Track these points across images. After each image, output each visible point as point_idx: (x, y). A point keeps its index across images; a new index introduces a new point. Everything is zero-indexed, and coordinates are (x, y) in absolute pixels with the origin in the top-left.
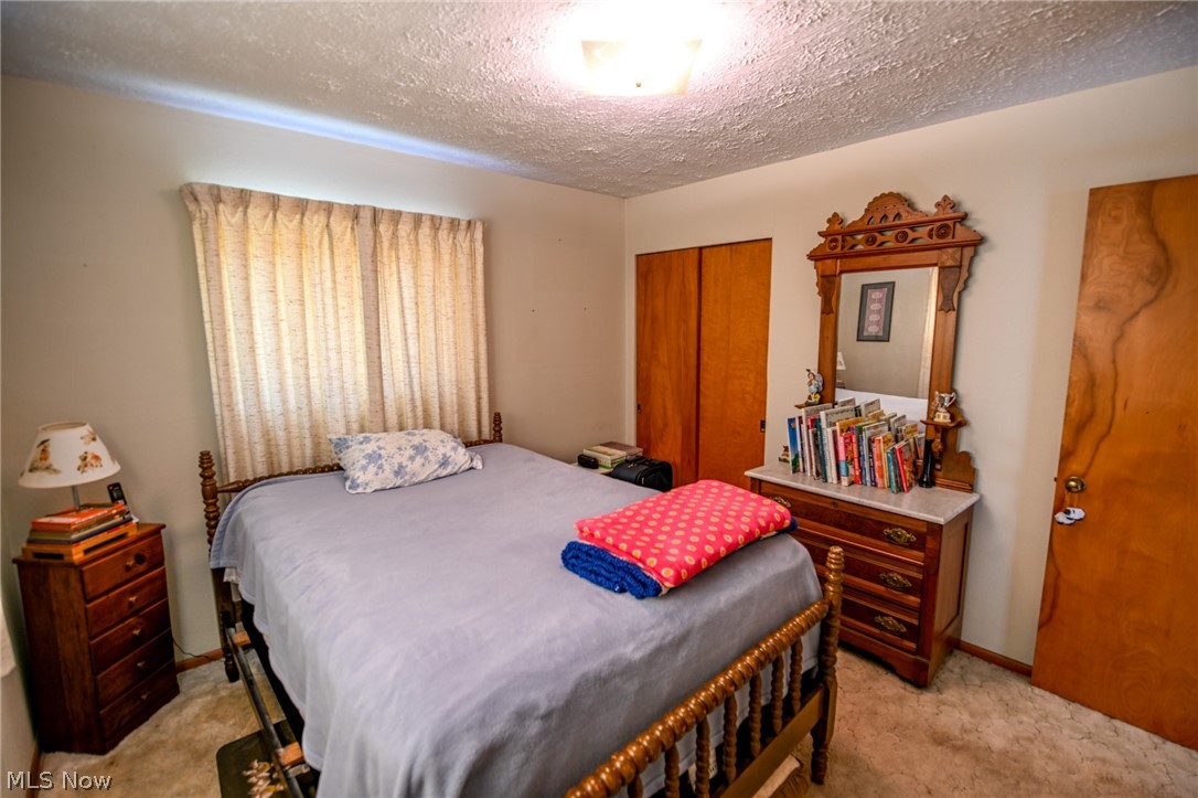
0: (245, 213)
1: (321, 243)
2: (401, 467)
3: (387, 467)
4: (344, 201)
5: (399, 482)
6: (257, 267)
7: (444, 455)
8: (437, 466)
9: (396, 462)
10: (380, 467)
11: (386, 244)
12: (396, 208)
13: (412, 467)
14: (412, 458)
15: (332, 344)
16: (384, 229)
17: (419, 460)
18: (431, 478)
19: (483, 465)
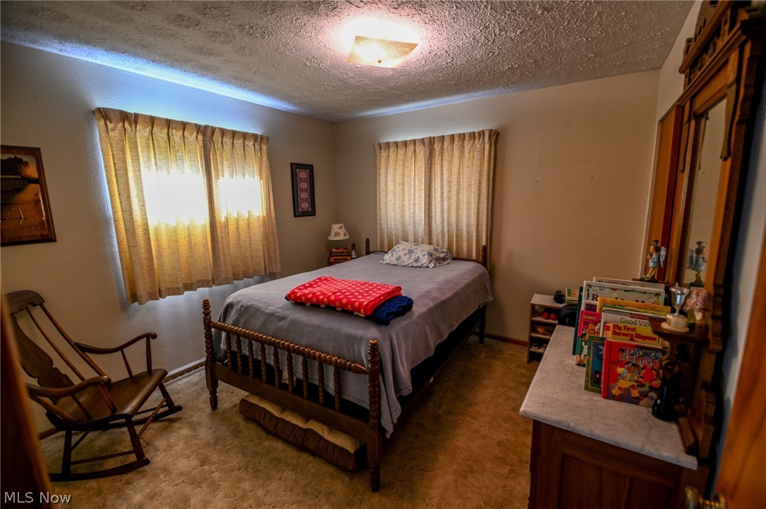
0: (389, 151)
1: (411, 158)
2: (400, 257)
3: (395, 255)
4: (419, 138)
5: (396, 263)
6: (391, 171)
7: (418, 257)
8: (413, 261)
9: (398, 254)
10: (392, 255)
11: (437, 154)
12: (442, 135)
13: (404, 258)
14: (405, 255)
15: (412, 202)
16: (437, 147)
17: (408, 256)
18: (410, 265)
19: (434, 267)
